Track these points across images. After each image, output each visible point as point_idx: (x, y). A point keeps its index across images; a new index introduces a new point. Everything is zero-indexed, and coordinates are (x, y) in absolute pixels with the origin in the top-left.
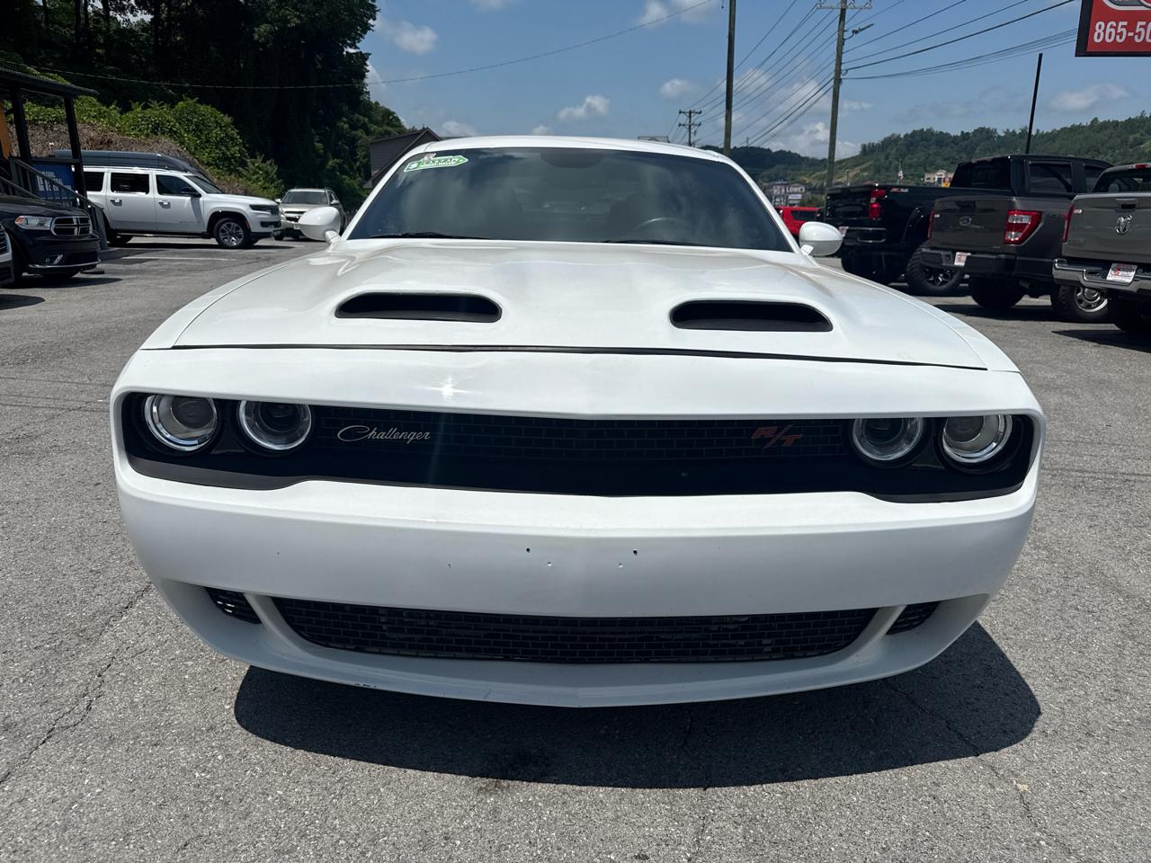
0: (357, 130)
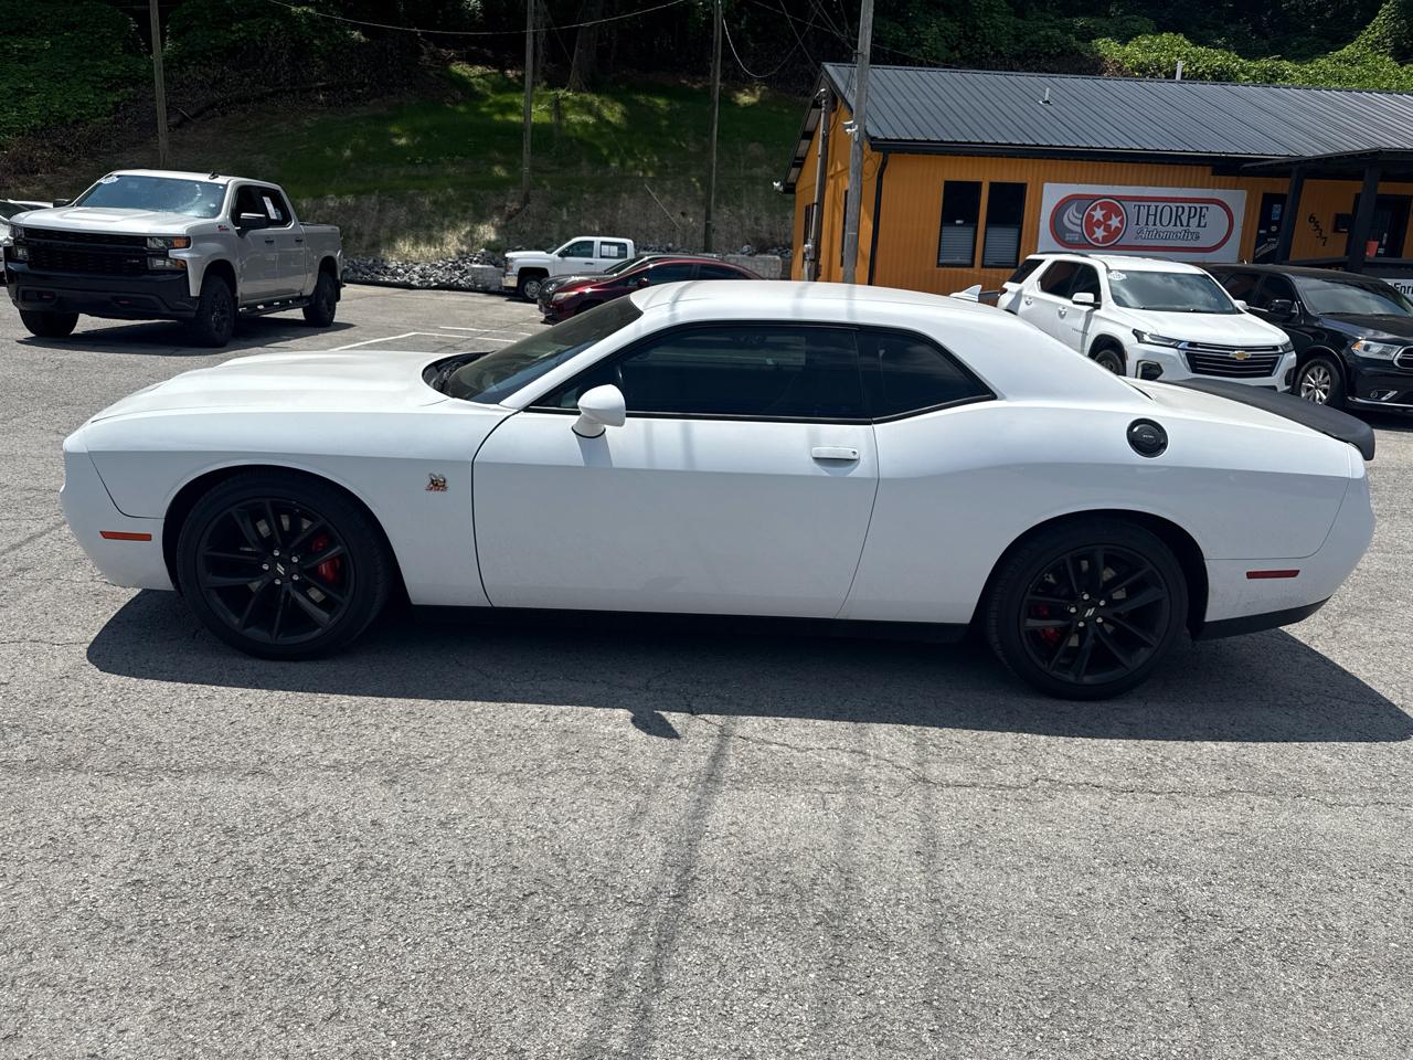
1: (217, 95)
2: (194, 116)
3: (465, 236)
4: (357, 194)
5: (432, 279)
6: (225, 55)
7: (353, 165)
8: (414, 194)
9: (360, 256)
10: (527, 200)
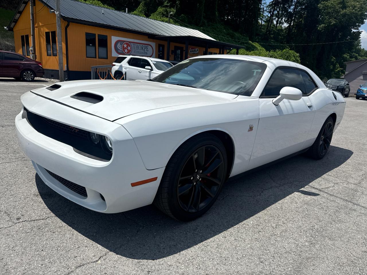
0: (352, 58)
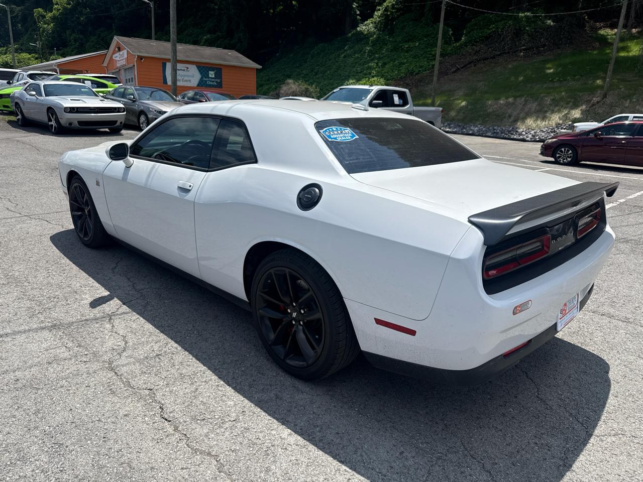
1: (475, 57)
2: (462, 68)
3: (563, 116)
4: (515, 97)
5: (537, 137)
6: (484, 40)
7: (522, 84)
8: (544, 96)
9: (507, 126)
10: (605, 96)
